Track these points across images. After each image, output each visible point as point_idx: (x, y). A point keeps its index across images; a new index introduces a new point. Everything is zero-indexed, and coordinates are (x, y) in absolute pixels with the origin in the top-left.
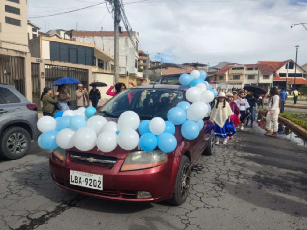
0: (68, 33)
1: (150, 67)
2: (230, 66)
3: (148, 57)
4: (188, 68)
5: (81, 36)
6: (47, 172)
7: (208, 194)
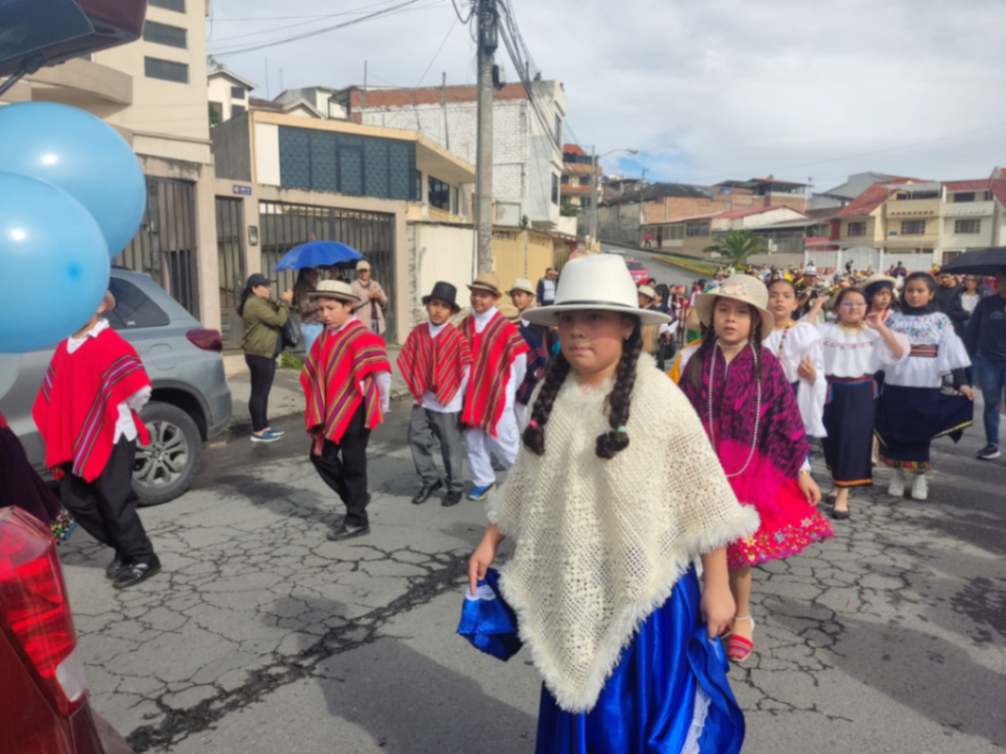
0: (341, 97)
1: (604, 199)
2: (891, 187)
3: (596, 165)
4: (734, 196)
5: (378, 106)
6: (242, 552)
7: (777, 658)
